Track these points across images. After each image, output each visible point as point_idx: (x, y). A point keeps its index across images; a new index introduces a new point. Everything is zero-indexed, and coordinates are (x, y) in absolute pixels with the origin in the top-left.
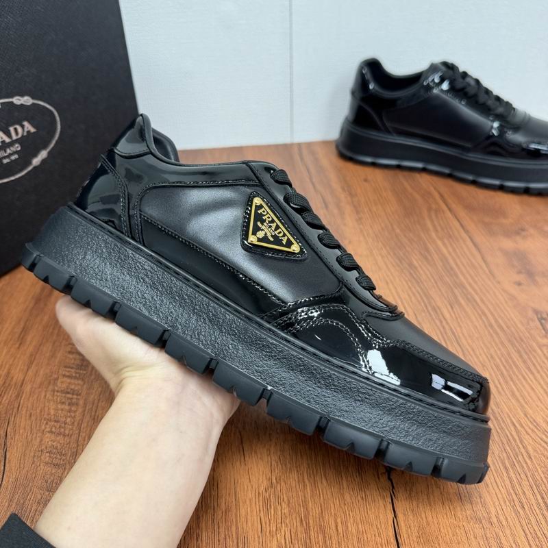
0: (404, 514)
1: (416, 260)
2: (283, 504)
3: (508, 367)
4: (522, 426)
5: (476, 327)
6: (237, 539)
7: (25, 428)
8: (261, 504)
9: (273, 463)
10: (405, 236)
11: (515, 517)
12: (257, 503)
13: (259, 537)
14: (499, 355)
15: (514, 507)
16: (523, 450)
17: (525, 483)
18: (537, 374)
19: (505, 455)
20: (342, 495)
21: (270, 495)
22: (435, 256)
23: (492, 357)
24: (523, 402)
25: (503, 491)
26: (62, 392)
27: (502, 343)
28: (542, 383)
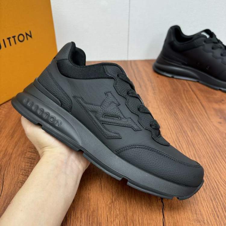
0: (168, 217)
1: (178, 111)
2: (117, 210)
3: (214, 158)
4: (219, 183)
5: (201, 140)
6: (97, 223)
7: (12, 172)
8: (108, 209)
9: (113, 192)
10: (173, 101)
11: (215, 221)
12: (106, 209)
13: (106, 223)
14: (211, 152)
15: (214, 216)
16: (219, 193)
17: (219, 207)
19: (211, 194)
20: (142, 208)
21: (112, 206)
22: (186, 110)
23: (208, 153)
24: (220, 173)
25: (210, 209)
26: (28, 158)
27: (212, 147)
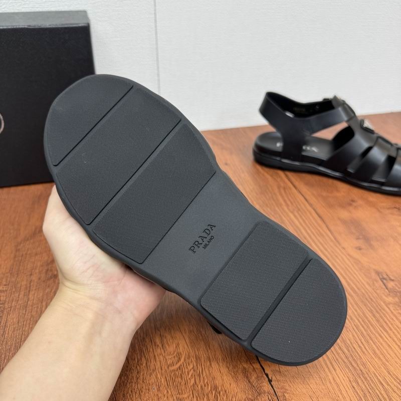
18: (389, 331)
28: (396, 339)
